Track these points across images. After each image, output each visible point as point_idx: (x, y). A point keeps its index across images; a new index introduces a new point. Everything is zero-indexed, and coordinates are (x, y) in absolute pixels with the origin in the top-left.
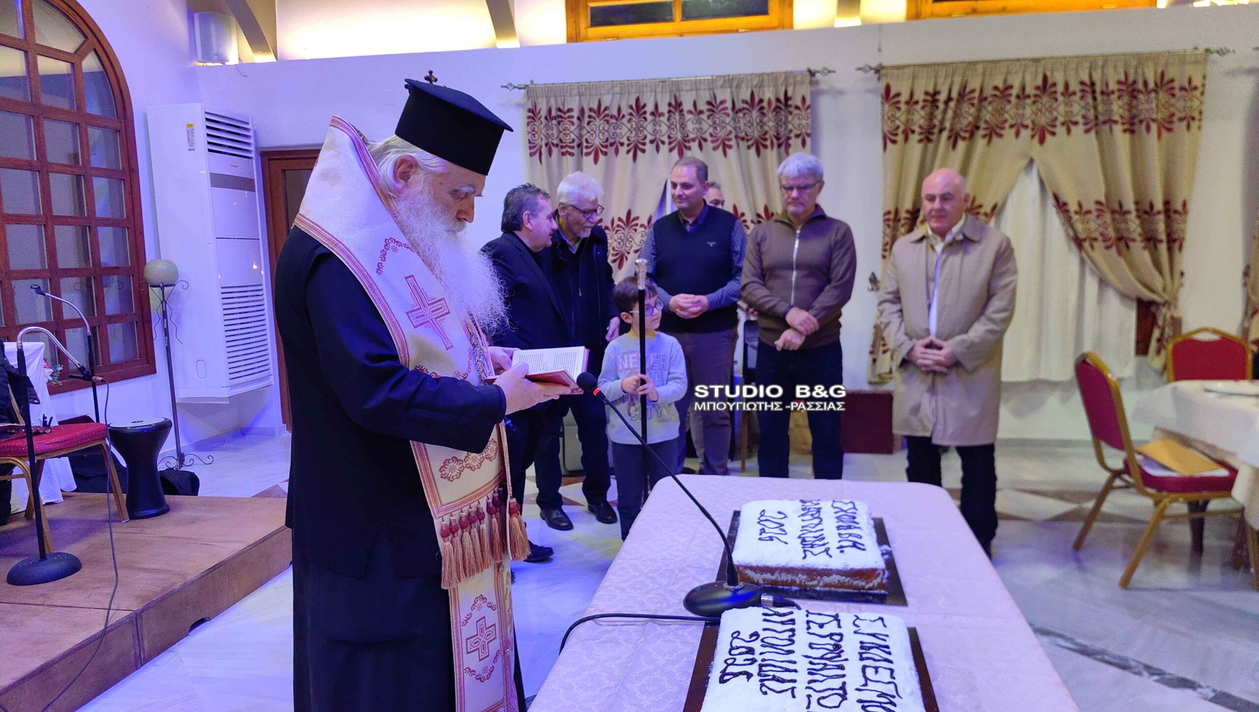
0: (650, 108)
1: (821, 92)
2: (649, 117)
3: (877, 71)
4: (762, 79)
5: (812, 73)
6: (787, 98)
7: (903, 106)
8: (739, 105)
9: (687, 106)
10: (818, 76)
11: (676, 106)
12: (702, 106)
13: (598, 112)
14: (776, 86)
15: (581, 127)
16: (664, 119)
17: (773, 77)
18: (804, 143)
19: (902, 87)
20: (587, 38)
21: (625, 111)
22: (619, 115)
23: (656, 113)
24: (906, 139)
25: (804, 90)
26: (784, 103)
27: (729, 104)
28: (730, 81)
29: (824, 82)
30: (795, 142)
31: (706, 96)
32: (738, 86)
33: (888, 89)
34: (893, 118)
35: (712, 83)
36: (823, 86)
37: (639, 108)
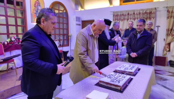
0: (130, 14)
1: (157, 11)
2: (130, 15)
3: (166, 7)
4: (147, 10)
5: (155, 8)
6: (151, 12)
7: (171, 13)
8: (144, 13)
9: (136, 13)
10: (157, 9)
11: (134, 14)
12: (138, 13)
13: (123, 15)
14: (149, 10)
15: (120, 17)
16: (132, 15)
17: (149, 9)
18: (154, 19)
19: (171, 10)
20: (122, 5)
21: (127, 14)
22: (126, 15)
23: (131, 15)
24: (171, 18)
25: (154, 11)
26: (151, 13)
27: (142, 13)
28: (142, 10)
29: (158, 9)
30: (152, 19)
31: (138, 12)
32: (144, 11)
33: (168, 10)
34: (169, 15)
35: (139, 10)
36: (157, 10)
37: (128, 14)
